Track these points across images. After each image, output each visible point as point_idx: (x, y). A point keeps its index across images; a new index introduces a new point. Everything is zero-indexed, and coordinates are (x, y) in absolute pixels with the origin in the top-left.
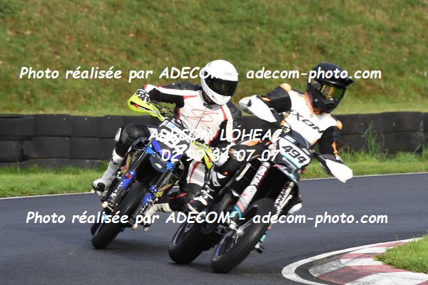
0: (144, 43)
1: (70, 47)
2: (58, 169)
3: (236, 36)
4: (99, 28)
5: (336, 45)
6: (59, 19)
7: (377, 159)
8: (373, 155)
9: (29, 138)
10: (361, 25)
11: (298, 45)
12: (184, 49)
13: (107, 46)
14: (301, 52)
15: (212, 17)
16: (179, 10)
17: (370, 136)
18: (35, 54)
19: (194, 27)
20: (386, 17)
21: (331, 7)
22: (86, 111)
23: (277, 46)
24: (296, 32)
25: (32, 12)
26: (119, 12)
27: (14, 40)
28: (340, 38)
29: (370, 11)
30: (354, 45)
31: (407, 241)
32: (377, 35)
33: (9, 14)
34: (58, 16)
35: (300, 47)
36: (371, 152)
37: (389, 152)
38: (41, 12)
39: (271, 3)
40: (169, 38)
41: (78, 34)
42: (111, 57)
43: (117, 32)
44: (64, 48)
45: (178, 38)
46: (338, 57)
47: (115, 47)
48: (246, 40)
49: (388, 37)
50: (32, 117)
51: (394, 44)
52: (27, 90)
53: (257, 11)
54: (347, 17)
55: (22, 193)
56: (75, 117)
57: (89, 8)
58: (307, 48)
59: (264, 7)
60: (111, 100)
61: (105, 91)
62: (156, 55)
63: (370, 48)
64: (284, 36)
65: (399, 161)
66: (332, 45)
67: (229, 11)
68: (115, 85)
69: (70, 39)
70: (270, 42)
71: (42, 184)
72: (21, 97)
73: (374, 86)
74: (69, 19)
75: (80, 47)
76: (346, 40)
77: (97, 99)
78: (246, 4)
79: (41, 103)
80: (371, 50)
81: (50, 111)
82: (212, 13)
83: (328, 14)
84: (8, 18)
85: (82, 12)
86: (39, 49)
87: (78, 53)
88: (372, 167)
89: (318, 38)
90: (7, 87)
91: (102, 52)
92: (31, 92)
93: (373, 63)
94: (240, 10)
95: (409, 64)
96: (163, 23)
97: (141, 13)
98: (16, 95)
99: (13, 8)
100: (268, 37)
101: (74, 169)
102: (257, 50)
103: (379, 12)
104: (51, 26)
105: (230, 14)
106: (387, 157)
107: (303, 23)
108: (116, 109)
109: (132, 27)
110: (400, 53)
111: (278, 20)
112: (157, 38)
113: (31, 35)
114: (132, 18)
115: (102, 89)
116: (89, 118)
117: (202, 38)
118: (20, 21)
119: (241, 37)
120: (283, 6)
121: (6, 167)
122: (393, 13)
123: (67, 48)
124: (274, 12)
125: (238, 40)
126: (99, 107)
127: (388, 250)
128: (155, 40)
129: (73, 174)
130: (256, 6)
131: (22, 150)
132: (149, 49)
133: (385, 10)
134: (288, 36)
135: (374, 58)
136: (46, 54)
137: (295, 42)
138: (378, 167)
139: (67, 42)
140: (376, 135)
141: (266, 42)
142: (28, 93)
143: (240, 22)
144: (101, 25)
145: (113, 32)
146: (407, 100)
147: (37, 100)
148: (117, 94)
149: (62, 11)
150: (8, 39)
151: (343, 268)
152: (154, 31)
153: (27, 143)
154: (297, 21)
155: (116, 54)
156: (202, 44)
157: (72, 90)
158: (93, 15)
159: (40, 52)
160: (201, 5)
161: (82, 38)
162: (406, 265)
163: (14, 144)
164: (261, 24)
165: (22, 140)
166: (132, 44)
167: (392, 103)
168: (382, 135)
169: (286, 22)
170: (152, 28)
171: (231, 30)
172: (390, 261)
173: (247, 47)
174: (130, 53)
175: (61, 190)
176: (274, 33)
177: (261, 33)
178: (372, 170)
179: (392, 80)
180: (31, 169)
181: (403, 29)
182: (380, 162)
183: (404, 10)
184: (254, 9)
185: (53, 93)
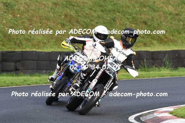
0: (68, 20)
1: (37, 22)
2: (31, 74)
3: (108, 17)
4: (49, 14)
5: (151, 21)
6: (32, 10)
7: (169, 70)
8: (168, 68)
9: (19, 61)
10: (162, 12)
11: (135, 21)
12: (86, 23)
13: (52, 21)
14: (136, 24)
15: (98, 9)
16: (83, 6)
17: (166, 60)
18: (21, 25)
19: (90, 13)
20: (173, 9)
21: (149, 4)
22: (43, 49)
23: (126, 21)
24: (134, 15)
25: (20, 7)
26: (58, 7)
27: (13, 19)
28: (153, 18)
29: (166, 6)
30: (159, 21)
31: (183, 105)
32: (169, 17)
33: (10, 7)
34: (31, 8)
35: (136, 22)
36: (167, 67)
37: (174, 67)
38: (24, 7)
39: (123, 3)
40: (79, 18)
41: (40, 16)
42: (54, 26)
43: (56, 15)
44: (34, 22)
45: (83, 18)
46: (152, 26)
47: (56, 22)
48: (112, 19)
49: (174, 18)
50: (20, 52)
51: (176, 20)
52: (18, 40)
53: (117, 6)
54: (156, 9)
55: (16, 85)
56: (39, 52)
57: (45, 5)
58: (139, 22)
59: (120, 5)
60: (54, 44)
61: (52, 41)
62: (73, 25)
63: (166, 22)
64: (129, 17)
65: (179, 71)
66: (150, 21)
67: (105, 6)
68: (56, 38)
69: (36, 18)
70: (123, 20)
71: (25, 81)
72: (15, 43)
73: (168, 39)
74: (36, 10)
75: (41, 22)
76: (156, 19)
77: (48, 44)
78: (112, 3)
79: (24, 46)
80: (167, 23)
81: (28, 50)
82: (98, 7)
83: (148, 8)
84: (10, 9)
85: (42, 7)
86: (23, 23)
87: (40, 25)
88: (167, 74)
89: (143, 18)
90: (9, 39)
91: (50, 24)
92: (20, 41)
93: (167, 29)
94: (110, 6)
95: (183, 29)
96: (76, 12)
97: (67, 7)
98: (13, 42)
99: (12, 5)
100: (122, 18)
101: (38, 74)
102: (117, 23)
103: (170, 7)
104: (28, 13)
105: (105, 8)
106: (174, 69)
107: (137, 11)
108: (56, 48)
109: (63, 13)
110: (179, 24)
111: (126, 10)
112: (74, 18)
113: (20, 16)
114: (63, 9)
115: (50, 40)
116: (45, 52)
117: (93, 18)
118: (15, 11)
119: (110, 17)
120: (129, 4)
121: (9, 74)
122: (176, 7)
123: (35, 22)
124: (124, 7)
125: (109, 18)
126: (49, 48)
127: (174, 110)
128: (73, 19)
129: (38, 77)
130: (116, 4)
131: (16, 66)
132: (71, 23)
133: (173, 6)
134: (131, 17)
135: (168, 27)
136: (26, 25)
137: (134, 20)
138: (169, 74)
139: (35, 20)
140: (169, 60)
141: (121, 20)
142: (19, 41)
143: (110, 11)
144: (50, 12)
145: (55, 15)
146: (182, 45)
147: (22, 45)
148: (57, 42)
149: (33, 6)
150: (10, 19)
151: (155, 117)
152: (73, 15)
153: (18, 63)
154: (135, 10)
155: (56, 25)
156: (93, 20)
157: (38, 41)
158: (46, 8)
159: (24, 24)
160: (93, 3)
161: (41, 18)
162: (182, 116)
163: (13, 64)
164: (119, 12)
165: (16, 62)
166: (63, 21)
167: (176, 46)
168: (171, 60)
169: (130, 11)
170: (72, 14)
171: (106, 14)
172: (175, 114)
173: (113, 22)
174: (62, 25)
175: (33, 84)
176: (124, 16)
177: (119, 16)
178: (167, 75)
179: (176, 36)
180: (20, 74)
181: (180, 14)
182: (171, 71)
183: (181, 6)
184: (116, 5)
185: (29, 42)
